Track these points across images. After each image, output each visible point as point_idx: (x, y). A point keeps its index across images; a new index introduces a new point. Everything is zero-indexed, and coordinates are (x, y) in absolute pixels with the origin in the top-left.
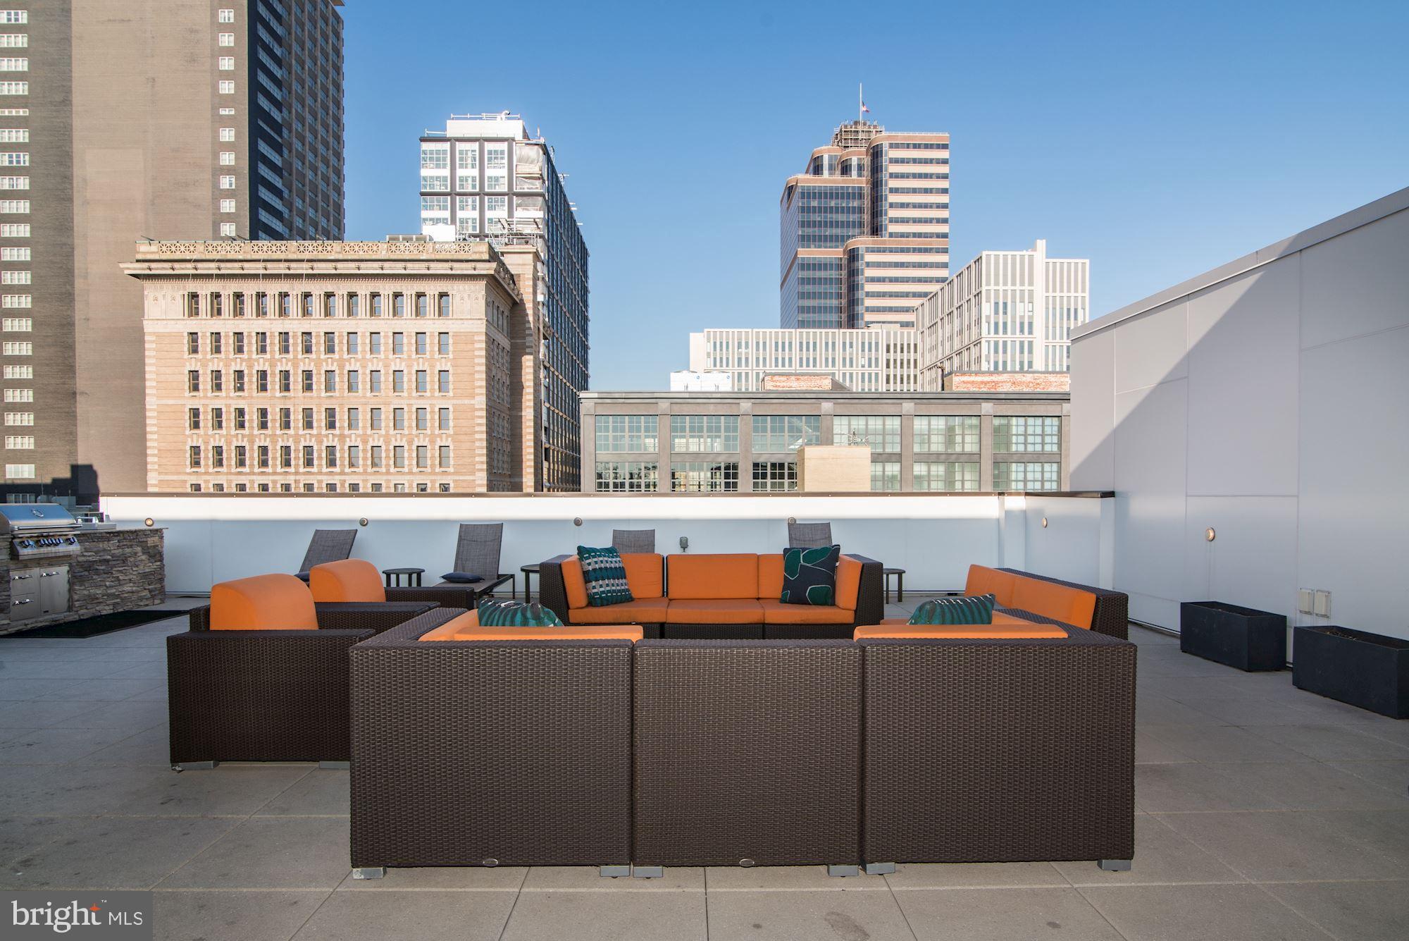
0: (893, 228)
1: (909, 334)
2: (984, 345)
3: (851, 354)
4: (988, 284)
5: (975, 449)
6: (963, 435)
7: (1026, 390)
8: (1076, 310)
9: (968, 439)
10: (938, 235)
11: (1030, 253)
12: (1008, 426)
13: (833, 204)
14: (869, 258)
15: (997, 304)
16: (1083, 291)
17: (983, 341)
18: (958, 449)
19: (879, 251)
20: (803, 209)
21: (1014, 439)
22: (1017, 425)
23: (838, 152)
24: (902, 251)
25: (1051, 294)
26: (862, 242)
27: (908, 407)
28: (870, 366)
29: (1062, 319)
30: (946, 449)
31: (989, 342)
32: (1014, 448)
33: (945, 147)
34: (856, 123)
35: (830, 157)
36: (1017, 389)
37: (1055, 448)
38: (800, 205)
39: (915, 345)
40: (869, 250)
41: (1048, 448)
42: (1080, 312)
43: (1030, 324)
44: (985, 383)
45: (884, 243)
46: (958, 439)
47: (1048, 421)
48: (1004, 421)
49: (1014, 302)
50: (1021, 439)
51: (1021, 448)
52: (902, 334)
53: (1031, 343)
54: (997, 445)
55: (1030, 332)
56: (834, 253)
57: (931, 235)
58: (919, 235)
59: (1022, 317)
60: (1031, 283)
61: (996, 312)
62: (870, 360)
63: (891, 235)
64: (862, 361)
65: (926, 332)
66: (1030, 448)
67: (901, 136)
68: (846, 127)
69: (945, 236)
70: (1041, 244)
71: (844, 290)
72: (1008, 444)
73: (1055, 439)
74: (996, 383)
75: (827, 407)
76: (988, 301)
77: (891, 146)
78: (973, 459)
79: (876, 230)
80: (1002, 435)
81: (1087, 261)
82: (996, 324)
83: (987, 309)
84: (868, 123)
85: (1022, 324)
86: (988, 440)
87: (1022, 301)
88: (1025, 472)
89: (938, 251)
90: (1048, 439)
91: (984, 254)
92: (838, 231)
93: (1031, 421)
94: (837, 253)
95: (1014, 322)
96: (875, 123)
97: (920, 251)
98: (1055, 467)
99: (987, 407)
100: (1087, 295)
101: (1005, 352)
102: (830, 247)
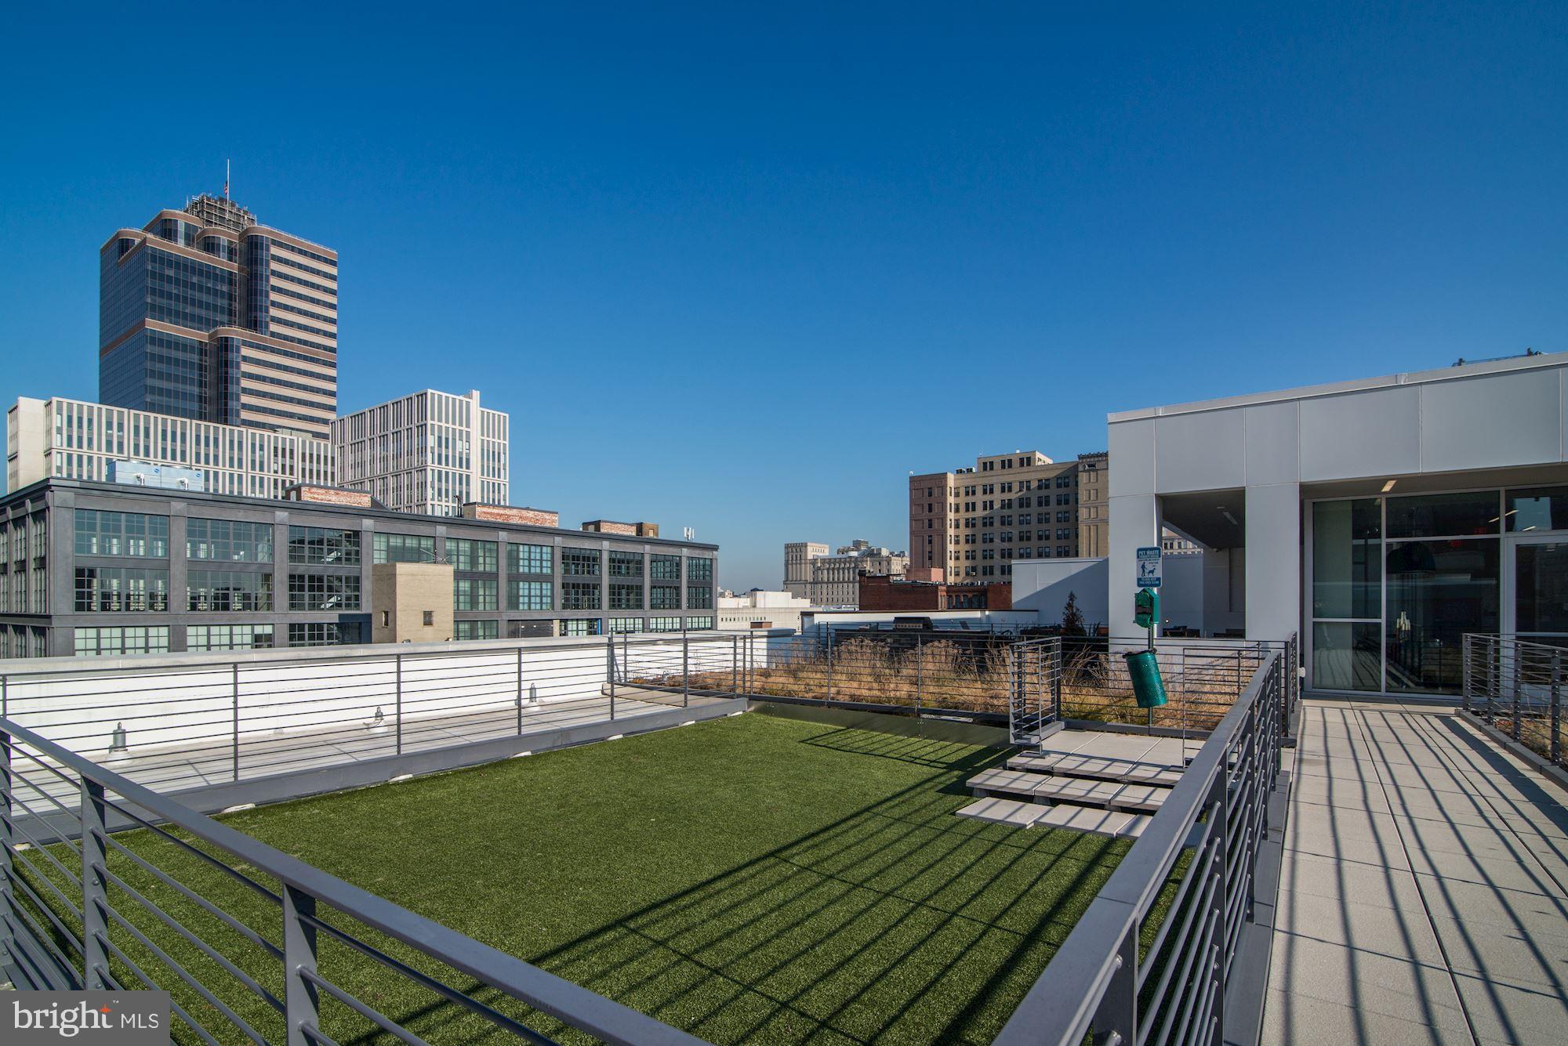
0: (274, 327)
1: (326, 446)
2: (429, 473)
3: (262, 457)
4: (433, 419)
5: (494, 569)
6: (484, 557)
7: (529, 524)
8: (499, 453)
9: (488, 560)
10: (326, 348)
11: (468, 400)
12: (518, 551)
13: (195, 280)
14: (245, 351)
15: (440, 438)
16: (505, 439)
17: (429, 469)
18: (481, 568)
19: (258, 347)
20: (153, 274)
21: (521, 562)
22: (523, 552)
23: (196, 221)
24: (286, 354)
25: (485, 438)
26: (236, 333)
27: (441, 530)
28: (284, 472)
29: (488, 460)
30: (472, 567)
31: (433, 470)
32: (521, 570)
33: (333, 263)
34: (223, 200)
35: (187, 226)
36: (523, 522)
37: (549, 571)
38: (150, 268)
39: (333, 458)
40: (246, 344)
41: (544, 570)
42: (502, 456)
43: (468, 461)
44: (501, 515)
45: (265, 340)
46: (481, 560)
47: (544, 549)
48: (515, 547)
49: (454, 440)
50: (526, 563)
51: (526, 570)
52: (319, 445)
53: (468, 477)
54: (509, 565)
55: (468, 467)
56: (200, 336)
57: (318, 346)
58: (305, 343)
59: (461, 453)
60: (468, 426)
61: (440, 445)
62: (284, 466)
63: (273, 334)
64: (273, 467)
65: (348, 449)
66: (533, 570)
67: (286, 236)
68: (208, 199)
69: (333, 350)
70: (476, 394)
71: (209, 377)
72: (518, 565)
73: (549, 564)
74: (509, 516)
75: (368, 524)
76: (433, 434)
77: (274, 242)
78: (493, 577)
79: (253, 323)
80: (514, 559)
81: (507, 415)
82: (440, 456)
83: (431, 441)
84: (237, 205)
85: (461, 459)
86: (503, 562)
87: (461, 439)
88: (530, 589)
89: (325, 363)
90: (544, 564)
91: (430, 391)
92: (203, 313)
93: (533, 548)
94: (202, 336)
95: (454, 457)
96: (246, 209)
97: (306, 358)
98: (549, 584)
99: (503, 535)
100: (507, 443)
101: (447, 481)
102: (190, 328)
